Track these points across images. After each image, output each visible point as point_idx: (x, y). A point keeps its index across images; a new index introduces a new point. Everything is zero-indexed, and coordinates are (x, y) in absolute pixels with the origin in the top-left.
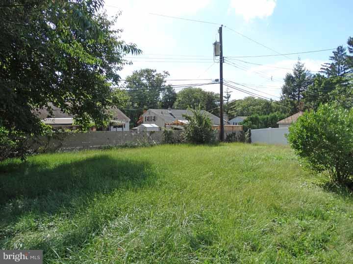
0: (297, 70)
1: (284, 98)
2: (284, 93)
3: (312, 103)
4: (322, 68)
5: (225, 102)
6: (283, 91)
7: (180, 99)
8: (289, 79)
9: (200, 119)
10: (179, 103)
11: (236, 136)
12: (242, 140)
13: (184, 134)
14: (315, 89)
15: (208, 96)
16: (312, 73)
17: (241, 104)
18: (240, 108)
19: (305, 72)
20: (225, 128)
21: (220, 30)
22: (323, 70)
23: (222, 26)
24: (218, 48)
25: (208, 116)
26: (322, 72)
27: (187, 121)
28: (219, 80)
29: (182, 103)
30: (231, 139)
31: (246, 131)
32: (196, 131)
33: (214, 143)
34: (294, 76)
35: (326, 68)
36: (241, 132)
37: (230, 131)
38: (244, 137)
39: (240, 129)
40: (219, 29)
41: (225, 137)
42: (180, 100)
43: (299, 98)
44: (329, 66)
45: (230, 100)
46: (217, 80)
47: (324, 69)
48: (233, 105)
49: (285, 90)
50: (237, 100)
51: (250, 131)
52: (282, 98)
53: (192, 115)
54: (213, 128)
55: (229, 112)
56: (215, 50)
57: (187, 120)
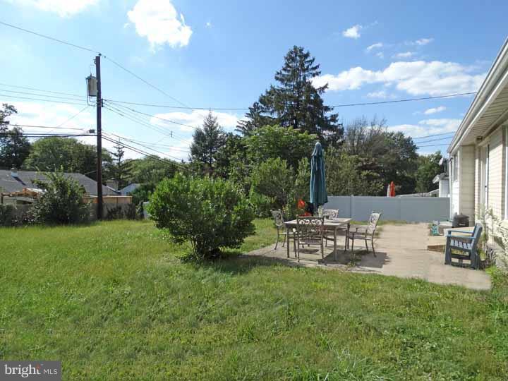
0: (209, 126)
1: (193, 161)
2: (193, 154)
3: (224, 168)
4: (238, 126)
5: (115, 162)
6: (192, 152)
7: (36, 153)
8: (199, 136)
9: (62, 187)
10: (36, 160)
11: (123, 211)
12: (131, 216)
13: (35, 211)
14: (227, 151)
15: (87, 152)
16: (225, 131)
17: (139, 166)
18: (138, 172)
19: (218, 128)
20: (105, 201)
21: (98, 61)
22: (239, 129)
23: (100, 55)
24: (94, 86)
25: (76, 183)
26: (238, 130)
27: (40, 190)
28: (96, 132)
29: (40, 161)
30: (114, 214)
31: (137, 205)
32: (55, 204)
33: (86, 222)
34: (205, 133)
35: (242, 126)
36: (130, 205)
37: (113, 205)
38: (134, 213)
39: (129, 201)
40: (95, 58)
41: (105, 212)
42: (36, 156)
43: (210, 161)
44: (246, 124)
45: (123, 159)
46: (92, 131)
47: (240, 127)
48: (127, 167)
49: (194, 151)
50: (133, 159)
51: (142, 203)
52: (190, 160)
53: (49, 182)
54: (84, 201)
55: (121, 177)
56: (90, 87)
57: (41, 188)
